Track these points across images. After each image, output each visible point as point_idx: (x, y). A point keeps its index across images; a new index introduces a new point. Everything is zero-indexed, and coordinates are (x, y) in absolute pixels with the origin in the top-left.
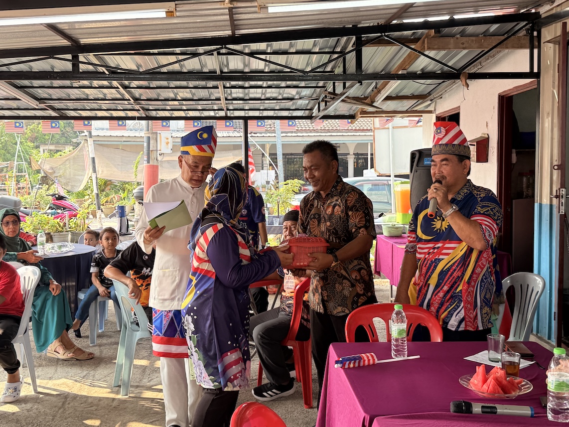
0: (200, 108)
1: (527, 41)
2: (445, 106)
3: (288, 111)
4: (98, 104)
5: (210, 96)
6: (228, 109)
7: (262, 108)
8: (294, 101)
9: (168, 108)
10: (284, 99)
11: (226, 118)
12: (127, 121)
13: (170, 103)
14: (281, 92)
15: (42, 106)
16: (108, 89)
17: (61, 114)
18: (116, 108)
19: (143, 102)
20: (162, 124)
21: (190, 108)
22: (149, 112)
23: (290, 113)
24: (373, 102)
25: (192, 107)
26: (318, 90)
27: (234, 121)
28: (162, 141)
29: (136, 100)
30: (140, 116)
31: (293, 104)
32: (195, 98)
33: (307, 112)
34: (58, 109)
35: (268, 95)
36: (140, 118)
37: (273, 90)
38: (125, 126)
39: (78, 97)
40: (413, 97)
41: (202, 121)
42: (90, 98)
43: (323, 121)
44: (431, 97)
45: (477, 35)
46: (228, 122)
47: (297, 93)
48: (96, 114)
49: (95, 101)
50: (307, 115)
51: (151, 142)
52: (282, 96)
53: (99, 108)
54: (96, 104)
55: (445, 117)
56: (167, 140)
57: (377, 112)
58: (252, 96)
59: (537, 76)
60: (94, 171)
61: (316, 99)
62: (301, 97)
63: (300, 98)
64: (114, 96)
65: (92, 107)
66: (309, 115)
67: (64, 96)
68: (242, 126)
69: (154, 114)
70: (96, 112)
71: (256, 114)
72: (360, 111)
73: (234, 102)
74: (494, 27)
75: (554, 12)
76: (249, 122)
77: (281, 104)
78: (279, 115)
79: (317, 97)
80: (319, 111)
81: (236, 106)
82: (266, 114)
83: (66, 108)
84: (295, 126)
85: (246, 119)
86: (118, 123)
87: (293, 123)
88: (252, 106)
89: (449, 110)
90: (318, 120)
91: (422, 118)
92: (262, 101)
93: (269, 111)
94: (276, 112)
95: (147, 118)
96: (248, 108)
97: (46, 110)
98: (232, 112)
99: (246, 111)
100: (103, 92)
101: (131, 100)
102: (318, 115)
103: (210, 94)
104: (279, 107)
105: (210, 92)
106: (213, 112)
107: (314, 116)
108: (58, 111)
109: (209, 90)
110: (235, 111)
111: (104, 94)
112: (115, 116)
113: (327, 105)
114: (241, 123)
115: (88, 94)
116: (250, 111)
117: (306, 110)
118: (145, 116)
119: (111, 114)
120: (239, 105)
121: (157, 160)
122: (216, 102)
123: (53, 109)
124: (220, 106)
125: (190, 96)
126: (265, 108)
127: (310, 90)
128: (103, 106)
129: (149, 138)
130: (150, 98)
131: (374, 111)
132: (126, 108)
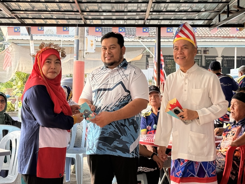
0: (125, 17)
3: (192, 21)
4: (52, 14)
5: (137, 8)
6: (147, 19)
7: (172, 18)
8: (200, 13)
9: (102, 17)
10: (192, 12)
11: (144, 26)
12: (70, 28)
13: (104, 14)
14: (192, 6)
15: (13, 15)
16: (64, 4)
17: (22, 22)
18: (63, 17)
19: (85, 13)
20: (96, 30)
21: (118, 18)
22: (87, 20)
23: (192, 23)
25: (121, 17)
26: (222, 4)
27: (149, 28)
28: (88, 43)
29: (83, 11)
30: (79, 24)
31: (197, 16)
32: (126, 10)
33: (206, 21)
34: (21, 18)
35: (182, 9)
36: (80, 25)
37: (187, 5)
39: (40, 9)
41: (125, 28)
42: (48, 10)
43: (218, 29)
46: (145, 29)
47: (205, 7)
48: (46, 22)
49: (50, 12)
50: (205, 24)
51: (80, 44)
52: (192, 9)
53: (51, 17)
54: (50, 15)
56: (91, 42)
58: (169, 9)
61: (218, 12)
62: (206, 9)
63: (205, 11)
65: (46, 17)
66: (208, 24)
67: (30, 8)
68: (157, 33)
69: (88, 22)
70: (47, 20)
71: (167, 22)
73: (154, 13)
76: (162, 29)
77: (189, 15)
79: (218, 10)
80: (219, 21)
81: (153, 17)
82: (174, 22)
83: (26, 16)
85: (159, 27)
88: (166, 17)
90: (216, 28)
92: (175, 13)
93: (178, 21)
94: (182, 21)
95: (85, 25)
96: (162, 18)
97: (14, 18)
98: (148, 21)
99: (160, 21)
100: (60, 6)
101: (80, 11)
102: (218, 24)
103: (138, 7)
104: (187, 17)
105: (139, 6)
106: (135, 21)
107: (214, 24)
108: (20, 20)
109: (139, 4)
110: (151, 21)
111: (60, 7)
112: (59, 23)
113: (229, 16)
114: (155, 29)
115: (48, 7)
116: (162, 21)
117: (206, 20)
118: (83, 23)
119: (57, 22)
120: (157, 16)
121: (84, 57)
122: (141, 13)
123: (18, 18)
124: (141, 17)
125: (123, 9)
126: (176, 18)
127: (215, 5)
128: (54, 16)
129: (78, 41)
130: (92, 10)
132: (71, 18)
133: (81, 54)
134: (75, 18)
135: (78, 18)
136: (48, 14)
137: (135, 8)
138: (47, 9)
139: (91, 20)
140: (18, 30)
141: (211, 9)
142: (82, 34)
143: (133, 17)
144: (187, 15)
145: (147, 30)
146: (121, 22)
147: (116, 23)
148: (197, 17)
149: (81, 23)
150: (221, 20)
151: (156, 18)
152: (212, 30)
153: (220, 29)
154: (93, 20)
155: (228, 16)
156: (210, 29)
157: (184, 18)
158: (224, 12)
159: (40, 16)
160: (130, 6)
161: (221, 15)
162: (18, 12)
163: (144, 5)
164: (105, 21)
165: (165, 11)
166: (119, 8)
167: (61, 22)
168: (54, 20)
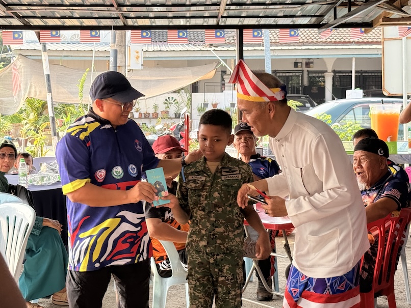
0: (188, 14)
3: (291, 19)
4: (72, 11)
6: (222, 17)
7: (261, 15)
8: (305, 6)
9: (151, 15)
11: (217, 27)
12: (102, 32)
13: (155, 9)
15: (9, 13)
17: (25, 23)
18: (90, 15)
19: (125, 9)
20: (142, 34)
21: (177, 16)
22: (128, 20)
23: (292, 22)
24: (402, 6)
27: (225, 30)
28: (131, 55)
29: (120, 5)
30: (115, 25)
31: (300, 10)
32: (188, 3)
33: (314, 19)
34: (24, 17)
36: (117, 28)
38: (99, 36)
39: (52, 2)
41: (188, 30)
42: (65, 4)
43: (331, 30)
46: (219, 32)
48: (64, 23)
49: (68, 7)
50: (312, 23)
51: (119, 56)
53: (71, 15)
54: (68, 11)
56: (136, 54)
57: (403, 19)
60: (50, 91)
61: (333, 3)
63: (313, 3)
65: (63, 15)
66: (316, 23)
68: (236, 38)
69: (130, 22)
70: (65, 20)
71: (253, 21)
72: (383, 17)
73: (232, 8)
76: (245, 32)
77: (287, 9)
78: (279, 23)
80: (335, 18)
81: (231, 13)
82: (263, 21)
83: (31, 14)
84: (297, 36)
85: (241, 28)
86: (91, 34)
87: (295, 33)
88: (251, 13)
92: (265, 6)
93: (270, 19)
94: (277, 19)
95: (126, 27)
96: (245, 15)
97: (12, 17)
98: (224, 19)
99: (241, 19)
101: (115, 5)
102: (332, 23)
104: (284, 13)
106: (202, 19)
107: (325, 24)
108: (22, 20)
110: (228, 19)
112: (85, 25)
113: (352, 10)
114: (234, 33)
116: (246, 19)
117: (314, 16)
118: (123, 24)
119: (81, 23)
120: (237, 11)
122: (213, 8)
123: (19, 17)
124: (213, 13)
125: (183, 1)
126: (267, 14)
128: (76, 14)
129: (116, 51)
130: (135, 3)
131: (401, 17)
132: (102, 16)
134: (109, 15)
135: (113, 16)
136: (65, 11)
138: (62, 2)
139: (134, 20)
140: (19, 36)
142: (122, 41)
143: (200, 14)
144: (285, 9)
145: (221, 34)
146: (182, 22)
147: (173, 23)
148: (299, 12)
149: (118, 25)
150: (337, 17)
151: (237, 14)
152: (323, 32)
153: (334, 31)
154: (138, 20)
155: (349, 10)
156: (320, 31)
157: (279, 15)
158: (343, 4)
159: (53, 13)
161: (337, 9)
162: (18, 7)
164: (156, 20)
165: (251, 3)
167: (87, 22)
168: (75, 20)
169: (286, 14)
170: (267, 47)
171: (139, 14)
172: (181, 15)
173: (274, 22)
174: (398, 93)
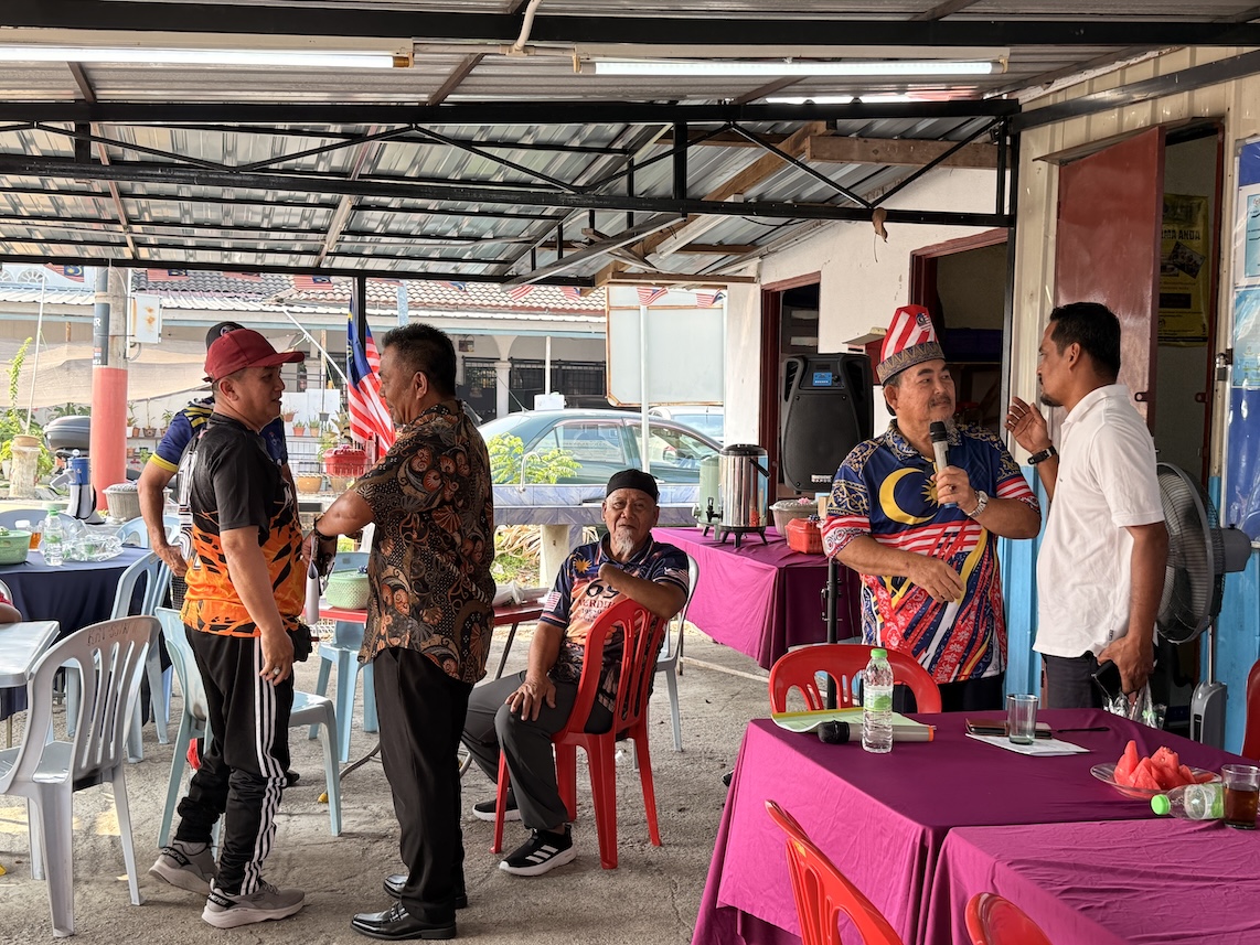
1: (991, 154)
2: (784, 269)
3: (453, 264)
4: (31, 228)
5: (301, 222)
6: (328, 254)
7: (399, 254)
8: (480, 244)
9: (190, 242)
10: (459, 238)
11: (317, 272)
12: (86, 268)
13: (197, 231)
14: (459, 223)
16: (75, 197)
18: (67, 238)
19: (138, 228)
21: (240, 246)
22: (140, 249)
23: (454, 269)
24: (647, 255)
26: (541, 221)
28: (138, 315)
29: (131, 221)
30: (115, 257)
31: (471, 250)
32: (265, 225)
33: (493, 267)
35: (429, 228)
36: (118, 263)
37: (447, 217)
40: (720, 247)
42: (19, 214)
44: (763, 250)
45: (889, 137)
47: (494, 228)
49: (26, 221)
50: (490, 273)
51: (112, 316)
52: (458, 231)
53: (27, 235)
54: (24, 228)
55: (779, 292)
56: (149, 314)
57: (646, 275)
58: (393, 227)
59: (1011, 221)
61: (530, 242)
62: (498, 233)
63: (494, 238)
64: (78, 213)
65: (10, 234)
66: (498, 274)
68: (354, 292)
69: (144, 253)
70: (12, 243)
72: (612, 270)
73: (348, 238)
74: (924, 124)
75: (1050, 101)
76: (368, 280)
77: (448, 247)
78: (429, 270)
79: (530, 236)
80: (534, 268)
81: (345, 247)
82: (402, 266)
85: (361, 276)
88: (380, 249)
89: (794, 279)
90: (525, 286)
91: (724, 292)
92: (409, 240)
93: (414, 261)
94: (427, 262)
95: (136, 262)
96: (370, 253)
98: (329, 257)
99: (362, 259)
100: (60, 202)
101: (123, 220)
102: (528, 276)
103: (303, 218)
104: (441, 252)
105: (307, 214)
106: (288, 255)
107: (517, 276)
109: (308, 210)
110: (338, 258)
111: (58, 207)
112: (52, 255)
113: (564, 256)
114: (349, 283)
115: (21, 205)
116: (370, 259)
117: (495, 262)
118: (129, 256)
119: (45, 250)
120: (356, 245)
121: (125, 357)
122: (311, 236)
124: (310, 246)
125: (257, 220)
126: (409, 253)
127: (524, 222)
128: (37, 232)
129: (107, 307)
130: (161, 220)
131: (642, 272)
132: (91, 239)
133: (114, 348)
134: (105, 239)
135: (113, 241)
136: (18, 227)
137: (295, 220)
138: (15, 210)
139: (154, 249)
141: (510, 233)
142: (119, 288)
143: (286, 245)
144: (443, 247)
146: (248, 258)
147: (230, 259)
148: (469, 253)
149: (119, 257)
150: (537, 266)
151: (354, 250)
154: (161, 250)
155: (560, 256)
156: (506, 289)
157: (431, 256)
158: (547, 245)
160: (279, 214)
161: (537, 251)
163: (322, 211)
164: (197, 251)
165: (383, 232)
166: (247, 217)
167: (56, 250)
168: (35, 244)
169: (443, 255)
170: (402, 312)
171: (165, 239)
172: (247, 246)
173: (422, 267)
174: (634, 402)
